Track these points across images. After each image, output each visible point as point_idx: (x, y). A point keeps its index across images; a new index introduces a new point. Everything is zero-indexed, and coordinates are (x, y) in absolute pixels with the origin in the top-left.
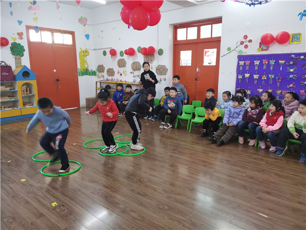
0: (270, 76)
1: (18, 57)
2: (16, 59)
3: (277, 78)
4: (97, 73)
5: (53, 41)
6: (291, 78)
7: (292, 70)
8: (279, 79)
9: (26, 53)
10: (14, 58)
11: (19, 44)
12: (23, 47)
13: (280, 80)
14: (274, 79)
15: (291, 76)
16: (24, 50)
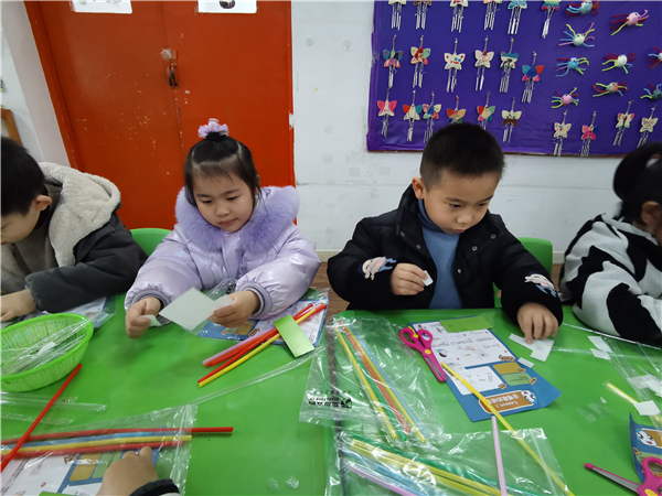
0: (504, 59)
3: (526, 69)
6: (573, 70)
7: (579, 39)
8: (532, 73)
13: (534, 79)
14: (516, 73)
15: (573, 62)
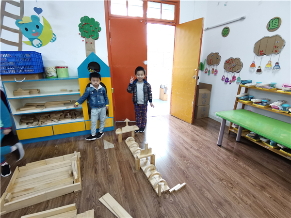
1: (90, 40)
2: (87, 43)
4: (206, 66)
5: (145, 14)
9: (103, 35)
10: (84, 42)
11: (93, 19)
12: (98, 24)
16: (100, 30)
